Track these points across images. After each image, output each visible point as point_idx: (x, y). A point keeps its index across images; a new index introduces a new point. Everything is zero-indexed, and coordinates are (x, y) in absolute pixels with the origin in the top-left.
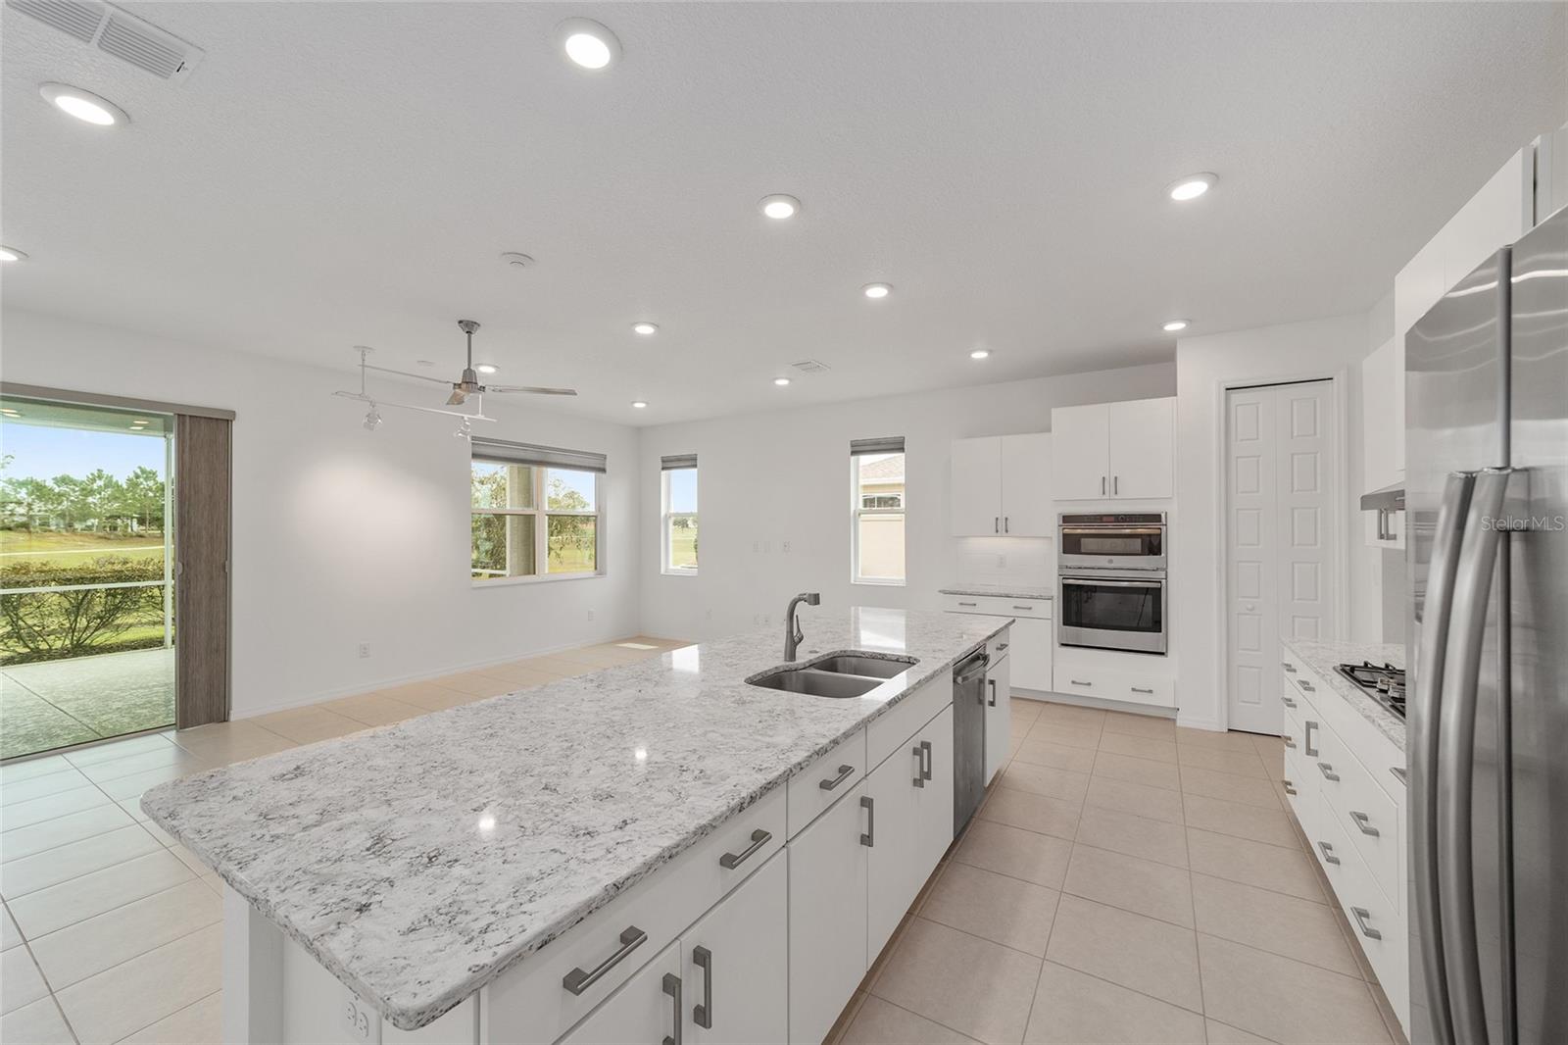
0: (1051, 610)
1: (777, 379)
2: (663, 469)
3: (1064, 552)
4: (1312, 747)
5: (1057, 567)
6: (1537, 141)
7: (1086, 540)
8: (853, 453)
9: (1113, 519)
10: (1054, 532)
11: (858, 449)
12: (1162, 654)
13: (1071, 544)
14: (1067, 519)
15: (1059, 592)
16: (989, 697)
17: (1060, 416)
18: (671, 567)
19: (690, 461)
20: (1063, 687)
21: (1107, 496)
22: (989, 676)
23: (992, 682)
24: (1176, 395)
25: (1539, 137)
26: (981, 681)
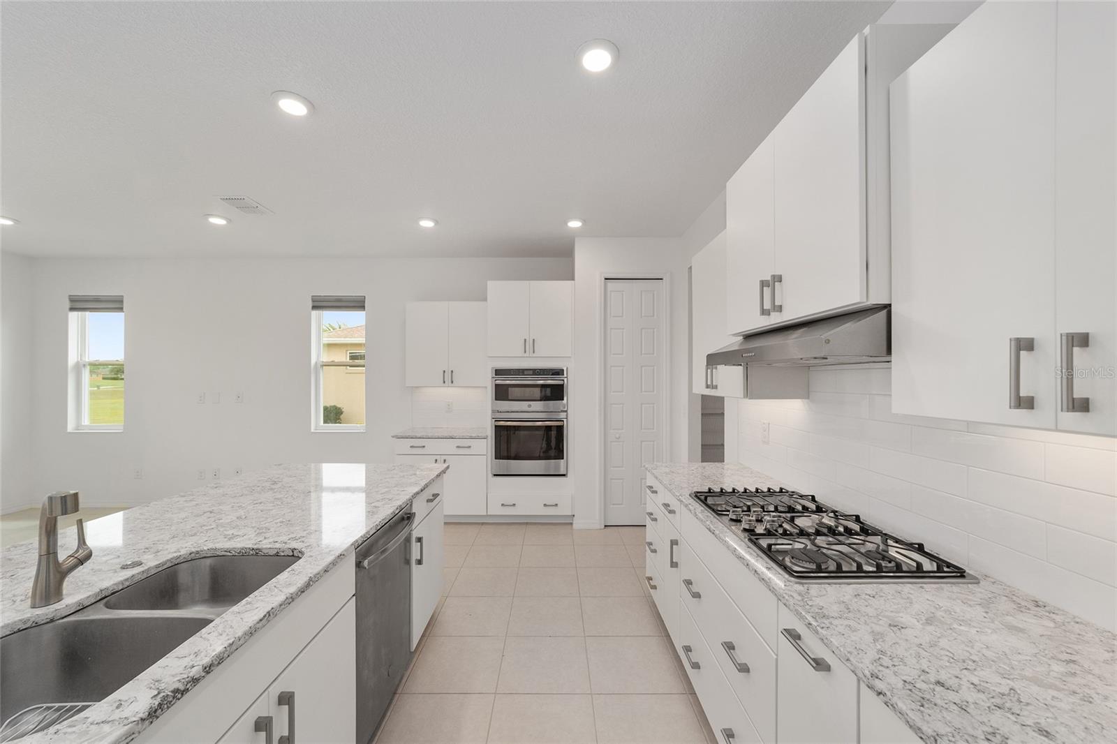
0: (486, 447)
1: (211, 215)
2: (72, 309)
3: (496, 399)
4: (674, 561)
5: (490, 412)
6: (867, 30)
7: (513, 389)
8: (314, 307)
9: (531, 372)
10: (488, 383)
11: (320, 304)
12: (564, 475)
13: (501, 393)
14: (498, 372)
15: (492, 433)
16: (415, 555)
17: (495, 288)
18: (86, 421)
19: (115, 304)
20: (495, 510)
21: (527, 355)
22: (415, 534)
23: (419, 540)
24: (573, 279)
25: (868, 27)
26: (408, 540)
